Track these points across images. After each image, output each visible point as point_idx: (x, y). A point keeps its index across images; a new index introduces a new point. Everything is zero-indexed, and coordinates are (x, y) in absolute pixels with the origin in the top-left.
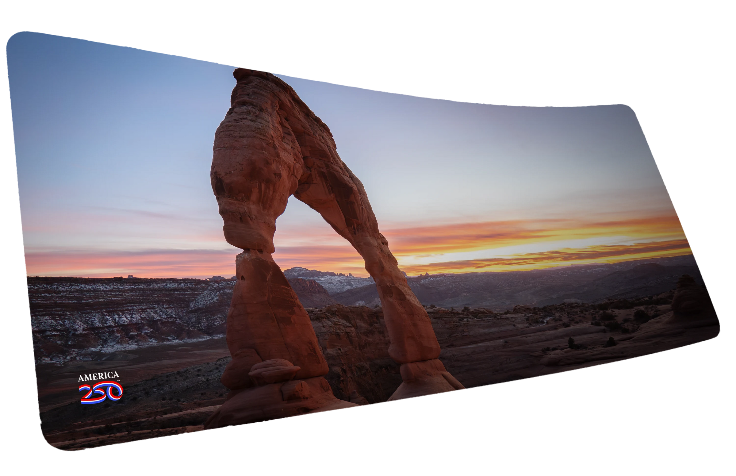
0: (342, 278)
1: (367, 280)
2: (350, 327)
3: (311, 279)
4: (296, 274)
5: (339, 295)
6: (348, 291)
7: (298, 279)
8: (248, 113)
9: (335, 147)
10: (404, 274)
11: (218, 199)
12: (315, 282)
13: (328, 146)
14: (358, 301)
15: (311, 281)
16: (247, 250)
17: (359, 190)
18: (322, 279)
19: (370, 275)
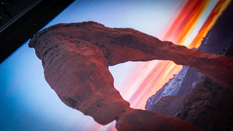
0: (173, 81)
1: (183, 69)
2: (204, 102)
3: (160, 97)
4: (151, 103)
5: (181, 91)
6: (182, 84)
7: (155, 105)
8: (52, 54)
9: (103, 26)
10: (194, 48)
11: (78, 109)
12: (164, 97)
13: (100, 28)
14: (192, 84)
15: (161, 99)
16: (117, 118)
17: (133, 32)
18: (165, 92)
19: (182, 65)
